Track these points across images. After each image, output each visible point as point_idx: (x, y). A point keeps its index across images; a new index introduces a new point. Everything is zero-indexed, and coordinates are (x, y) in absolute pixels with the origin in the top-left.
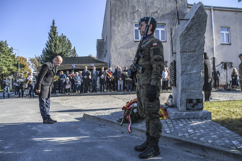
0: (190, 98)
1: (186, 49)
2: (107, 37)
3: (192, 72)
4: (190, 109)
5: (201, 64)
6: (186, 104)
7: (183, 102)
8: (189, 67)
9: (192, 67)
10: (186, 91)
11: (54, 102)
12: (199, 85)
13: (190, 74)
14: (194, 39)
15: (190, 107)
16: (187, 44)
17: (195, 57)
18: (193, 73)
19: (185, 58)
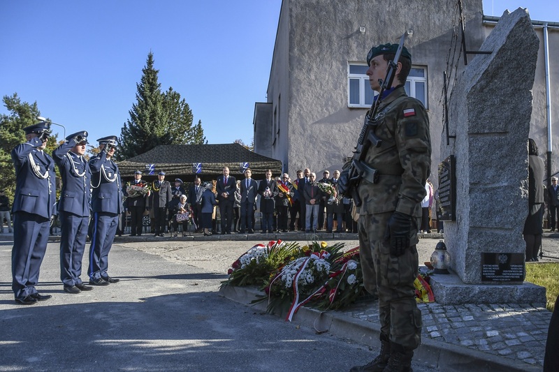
0: (493, 250)
1: (484, 127)
2: (280, 97)
3: (497, 185)
4: (491, 280)
5: (521, 165)
6: (482, 265)
7: (474, 261)
8: (490, 173)
9: (497, 171)
10: (481, 233)
11: (147, 255)
12: (515, 218)
13: (493, 189)
14: (503, 102)
15: (491, 274)
16: (486, 113)
17: (506, 148)
18: (499, 188)
19: (480, 150)
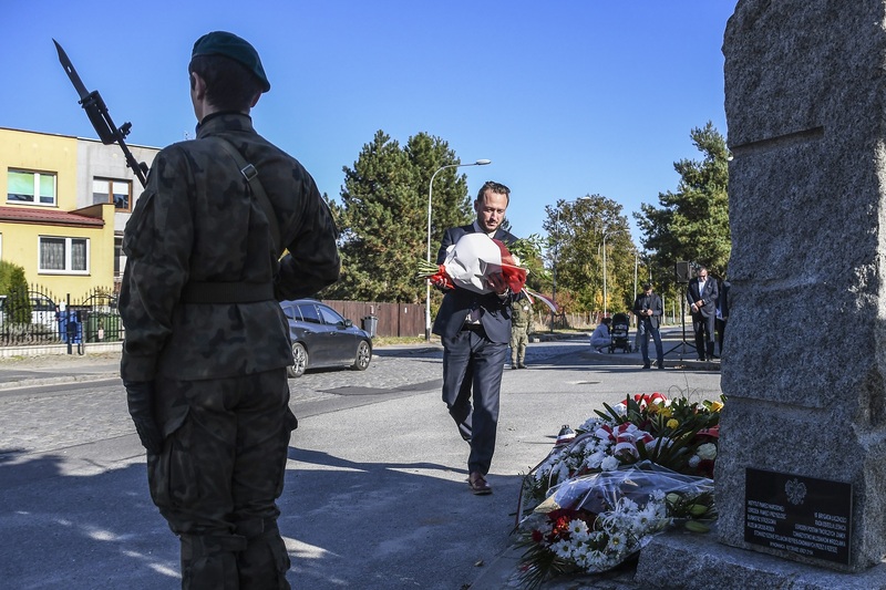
0: (777, 464)
1: (761, 125)
3: (793, 283)
4: (765, 542)
5: (859, 222)
7: (731, 487)
8: (780, 250)
9: (796, 244)
10: (747, 414)
12: (832, 379)
13: (786, 294)
14: (803, 46)
15: (765, 530)
16: (767, 86)
17: (816, 175)
18: (797, 290)
19: (752, 189)
